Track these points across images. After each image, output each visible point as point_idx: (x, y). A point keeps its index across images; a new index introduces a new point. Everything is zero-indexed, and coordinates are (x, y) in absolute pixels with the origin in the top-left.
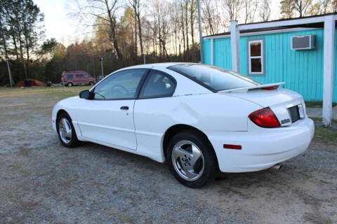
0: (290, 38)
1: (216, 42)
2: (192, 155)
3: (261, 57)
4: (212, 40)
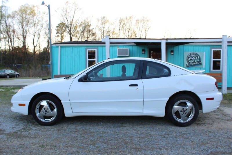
0: (117, 49)
1: (62, 49)
2: (187, 108)
4: (59, 47)
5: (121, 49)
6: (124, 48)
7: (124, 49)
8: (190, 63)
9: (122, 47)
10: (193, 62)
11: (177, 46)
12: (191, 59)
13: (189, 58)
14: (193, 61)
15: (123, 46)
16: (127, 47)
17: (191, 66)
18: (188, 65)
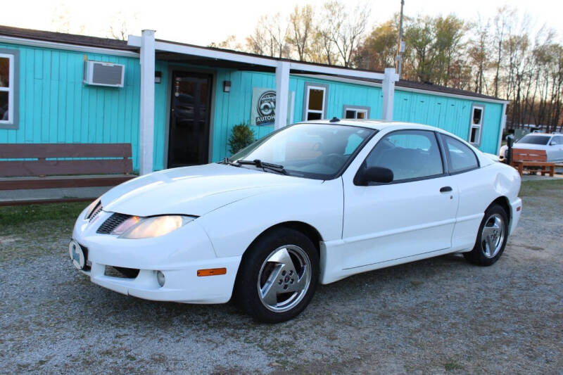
0: (91, 63)
3: (10, 90)
5: (104, 64)
6: (112, 63)
7: (112, 65)
8: (264, 115)
9: (105, 59)
10: (270, 115)
11: (239, 72)
12: (266, 107)
13: (261, 103)
14: (270, 112)
15: (102, 55)
16: (124, 61)
17: (265, 122)
18: (259, 120)
